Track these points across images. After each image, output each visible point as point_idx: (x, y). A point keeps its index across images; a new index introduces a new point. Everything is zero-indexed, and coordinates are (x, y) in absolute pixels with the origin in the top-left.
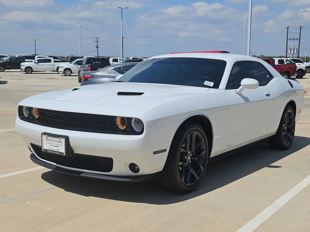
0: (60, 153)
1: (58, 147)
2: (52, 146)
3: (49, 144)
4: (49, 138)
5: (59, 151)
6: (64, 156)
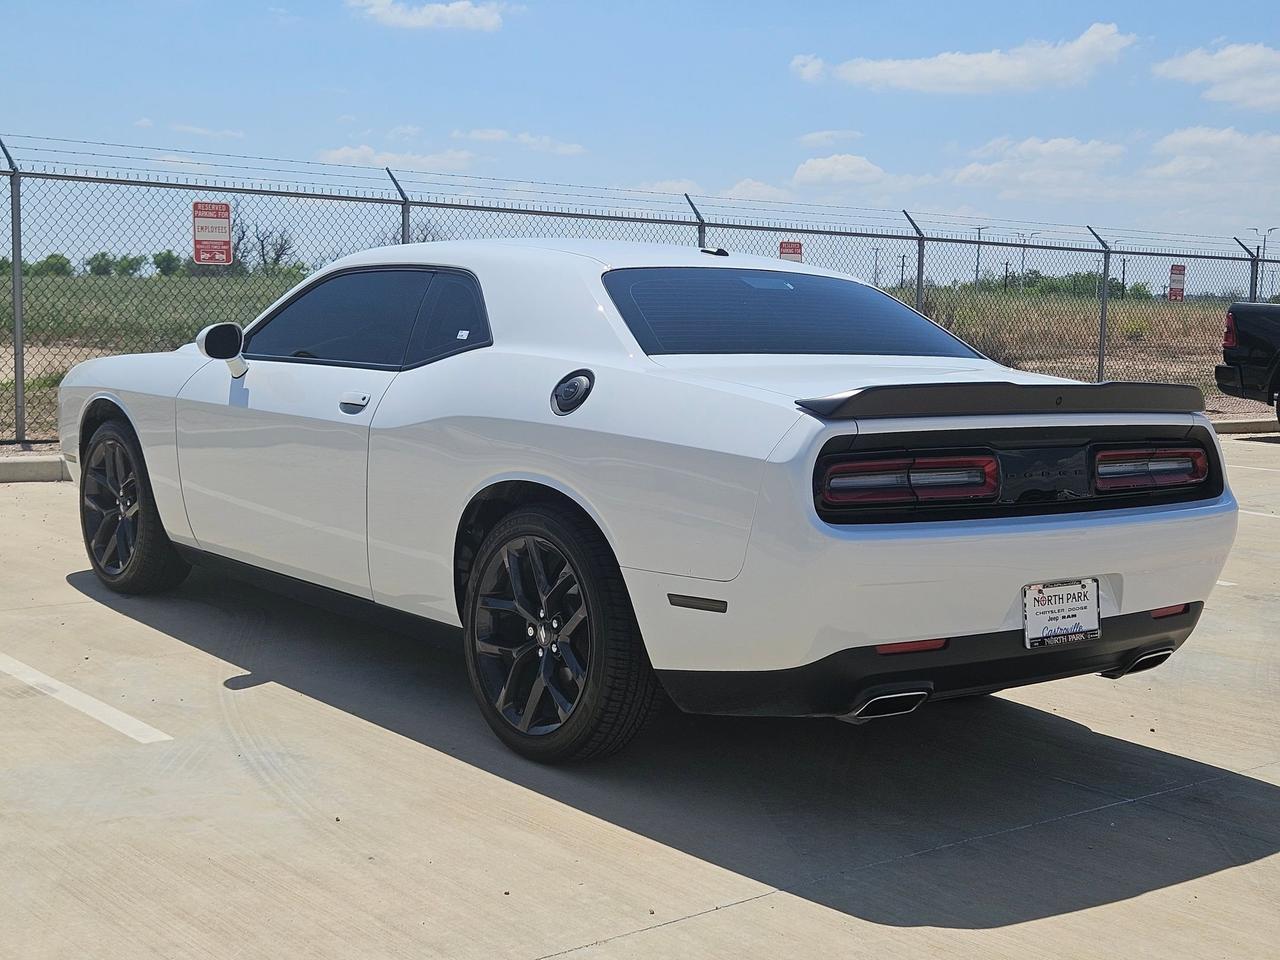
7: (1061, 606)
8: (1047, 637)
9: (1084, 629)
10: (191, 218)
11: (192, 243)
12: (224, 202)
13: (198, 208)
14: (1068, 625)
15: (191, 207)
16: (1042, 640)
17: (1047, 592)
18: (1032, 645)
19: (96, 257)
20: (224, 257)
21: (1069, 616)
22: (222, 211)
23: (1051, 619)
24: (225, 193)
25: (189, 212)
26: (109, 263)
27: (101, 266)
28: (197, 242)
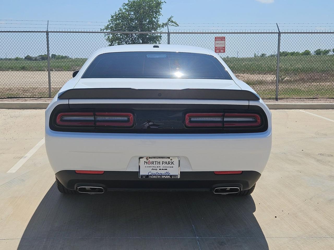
7: (159, 165)
8: (150, 175)
9: (171, 174)
10: (214, 41)
11: (214, 48)
12: (223, 36)
13: (216, 39)
14: (163, 172)
15: (214, 38)
16: (147, 176)
17: (151, 160)
18: (142, 177)
19: (317, 51)
20: (223, 51)
21: (165, 169)
22: (223, 39)
23: (153, 169)
24: (224, 34)
25: (214, 40)
26: (320, 52)
27: (318, 53)
28: (215, 47)
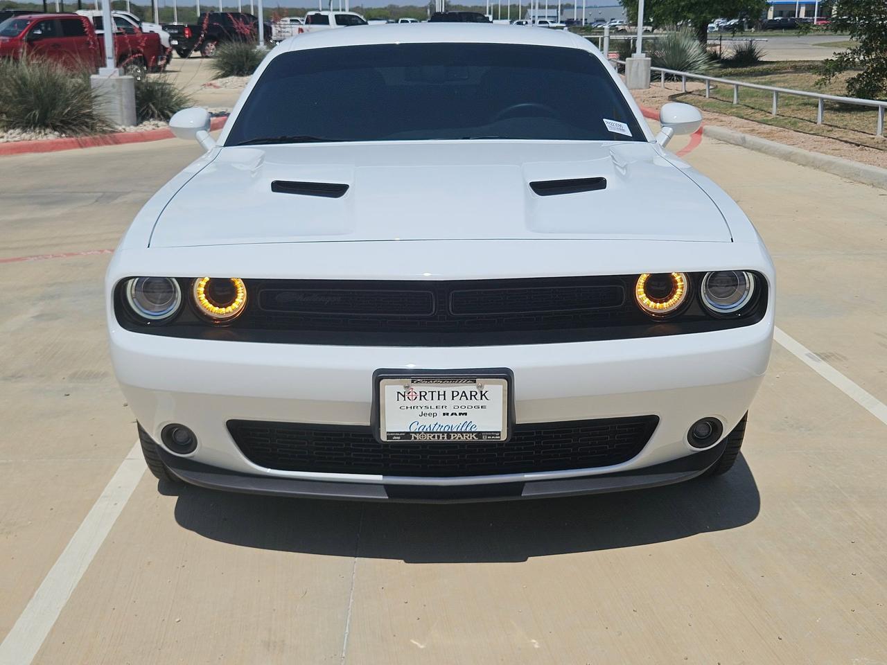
0: (479, 434)
1: (466, 414)
2: (434, 415)
3: (419, 411)
4: (417, 388)
5: (473, 430)
6: (501, 444)
